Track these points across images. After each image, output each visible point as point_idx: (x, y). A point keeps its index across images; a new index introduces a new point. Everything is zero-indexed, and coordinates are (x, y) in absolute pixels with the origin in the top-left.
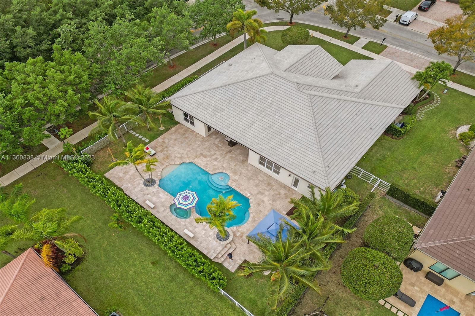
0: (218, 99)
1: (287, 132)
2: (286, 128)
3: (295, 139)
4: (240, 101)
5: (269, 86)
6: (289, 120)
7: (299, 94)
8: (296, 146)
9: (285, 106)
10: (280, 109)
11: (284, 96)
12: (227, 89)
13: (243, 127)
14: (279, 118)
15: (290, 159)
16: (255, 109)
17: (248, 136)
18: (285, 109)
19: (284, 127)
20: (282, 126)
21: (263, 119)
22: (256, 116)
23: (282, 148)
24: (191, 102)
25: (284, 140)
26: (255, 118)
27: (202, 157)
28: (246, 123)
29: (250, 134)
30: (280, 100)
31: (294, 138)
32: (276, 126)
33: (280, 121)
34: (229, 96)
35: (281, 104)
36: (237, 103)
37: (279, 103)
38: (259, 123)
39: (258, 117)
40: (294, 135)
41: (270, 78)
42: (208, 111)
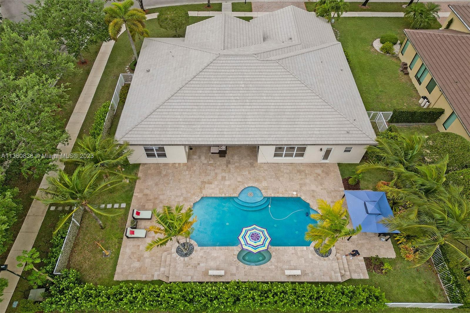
0: (182, 110)
1: (288, 107)
2: (284, 104)
3: (303, 110)
4: (210, 101)
5: (228, 71)
6: (279, 95)
7: (267, 65)
8: (309, 116)
9: (263, 83)
10: (260, 89)
11: (253, 73)
12: (183, 94)
13: (238, 126)
14: (267, 98)
15: (315, 132)
16: (234, 101)
17: (252, 133)
18: (267, 86)
19: (281, 104)
20: (278, 104)
21: (253, 107)
22: (242, 107)
23: (298, 126)
24: (151, 129)
25: (293, 117)
26: (243, 110)
27: (207, 185)
28: (237, 120)
29: (253, 129)
30: (253, 79)
31: (300, 110)
32: (272, 107)
33: (271, 101)
34: (191, 101)
35: (257, 82)
36: (209, 104)
37: (255, 83)
38: (251, 113)
39: (245, 107)
40: (298, 107)
41: (221, 62)
42: (182, 129)
